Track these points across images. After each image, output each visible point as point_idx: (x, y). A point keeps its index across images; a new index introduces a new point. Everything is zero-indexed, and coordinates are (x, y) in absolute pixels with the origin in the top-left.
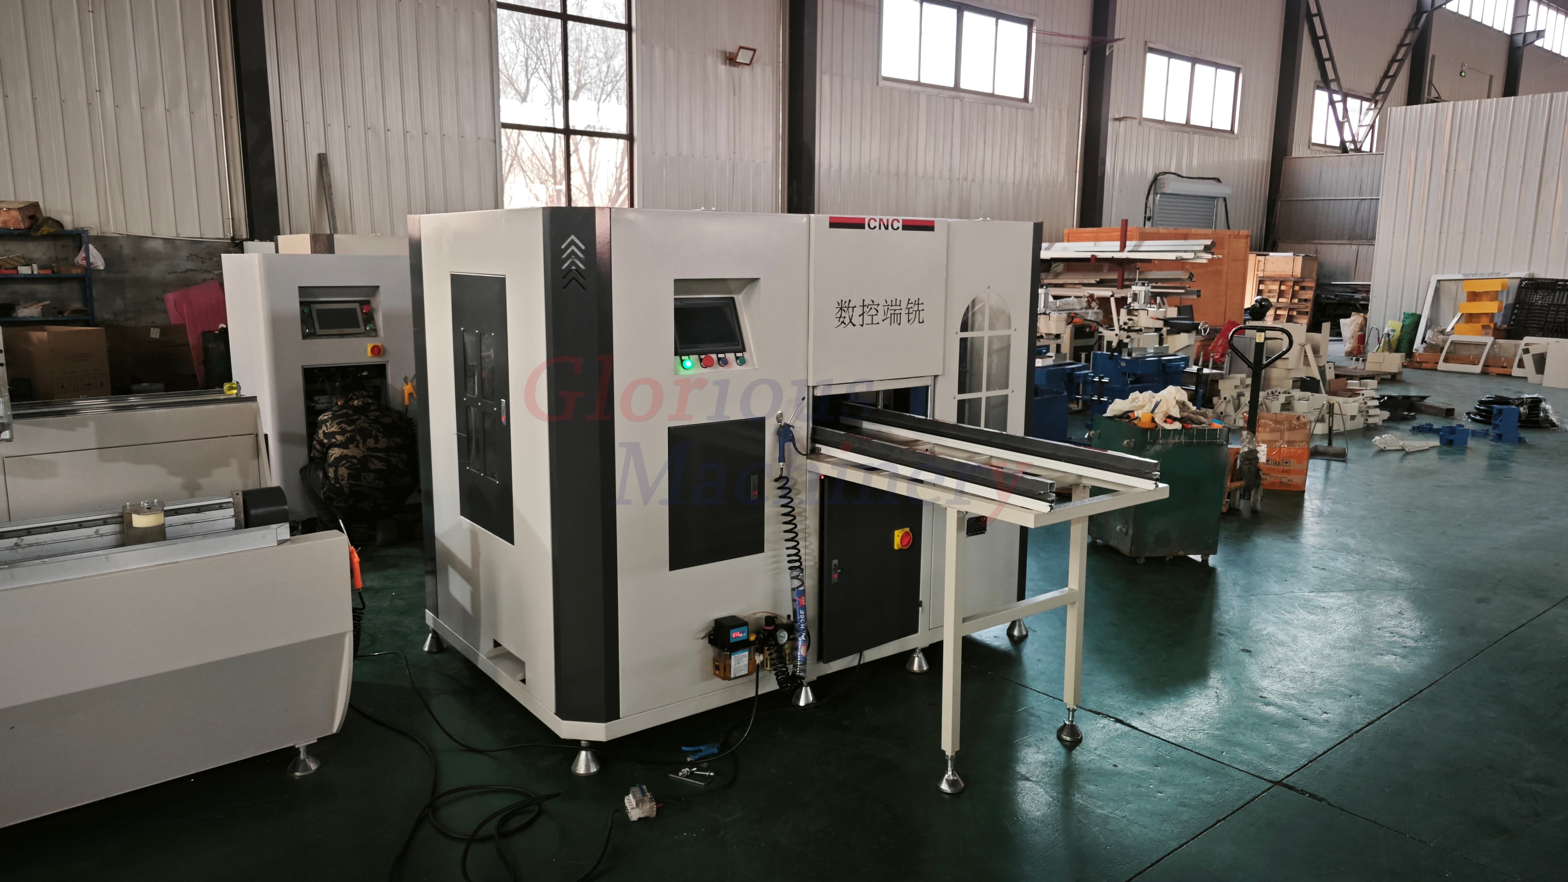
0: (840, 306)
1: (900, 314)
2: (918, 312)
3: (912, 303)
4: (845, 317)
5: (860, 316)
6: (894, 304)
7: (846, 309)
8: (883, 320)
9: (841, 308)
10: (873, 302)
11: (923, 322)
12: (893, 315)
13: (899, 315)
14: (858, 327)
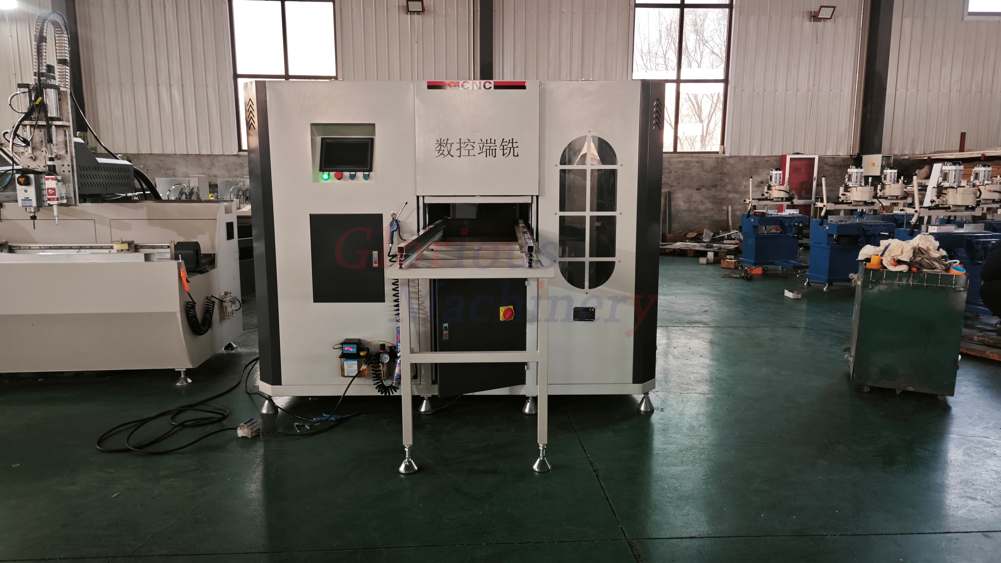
0: (439, 143)
1: (495, 149)
2: (512, 149)
3: (506, 142)
4: (444, 151)
5: (457, 150)
6: (489, 142)
7: (444, 145)
8: (479, 154)
9: (440, 144)
10: (469, 140)
11: (518, 156)
12: (488, 151)
13: (494, 151)
14: (456, 158)
